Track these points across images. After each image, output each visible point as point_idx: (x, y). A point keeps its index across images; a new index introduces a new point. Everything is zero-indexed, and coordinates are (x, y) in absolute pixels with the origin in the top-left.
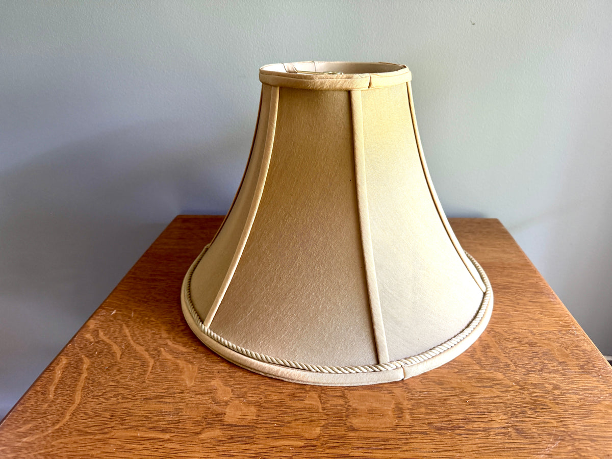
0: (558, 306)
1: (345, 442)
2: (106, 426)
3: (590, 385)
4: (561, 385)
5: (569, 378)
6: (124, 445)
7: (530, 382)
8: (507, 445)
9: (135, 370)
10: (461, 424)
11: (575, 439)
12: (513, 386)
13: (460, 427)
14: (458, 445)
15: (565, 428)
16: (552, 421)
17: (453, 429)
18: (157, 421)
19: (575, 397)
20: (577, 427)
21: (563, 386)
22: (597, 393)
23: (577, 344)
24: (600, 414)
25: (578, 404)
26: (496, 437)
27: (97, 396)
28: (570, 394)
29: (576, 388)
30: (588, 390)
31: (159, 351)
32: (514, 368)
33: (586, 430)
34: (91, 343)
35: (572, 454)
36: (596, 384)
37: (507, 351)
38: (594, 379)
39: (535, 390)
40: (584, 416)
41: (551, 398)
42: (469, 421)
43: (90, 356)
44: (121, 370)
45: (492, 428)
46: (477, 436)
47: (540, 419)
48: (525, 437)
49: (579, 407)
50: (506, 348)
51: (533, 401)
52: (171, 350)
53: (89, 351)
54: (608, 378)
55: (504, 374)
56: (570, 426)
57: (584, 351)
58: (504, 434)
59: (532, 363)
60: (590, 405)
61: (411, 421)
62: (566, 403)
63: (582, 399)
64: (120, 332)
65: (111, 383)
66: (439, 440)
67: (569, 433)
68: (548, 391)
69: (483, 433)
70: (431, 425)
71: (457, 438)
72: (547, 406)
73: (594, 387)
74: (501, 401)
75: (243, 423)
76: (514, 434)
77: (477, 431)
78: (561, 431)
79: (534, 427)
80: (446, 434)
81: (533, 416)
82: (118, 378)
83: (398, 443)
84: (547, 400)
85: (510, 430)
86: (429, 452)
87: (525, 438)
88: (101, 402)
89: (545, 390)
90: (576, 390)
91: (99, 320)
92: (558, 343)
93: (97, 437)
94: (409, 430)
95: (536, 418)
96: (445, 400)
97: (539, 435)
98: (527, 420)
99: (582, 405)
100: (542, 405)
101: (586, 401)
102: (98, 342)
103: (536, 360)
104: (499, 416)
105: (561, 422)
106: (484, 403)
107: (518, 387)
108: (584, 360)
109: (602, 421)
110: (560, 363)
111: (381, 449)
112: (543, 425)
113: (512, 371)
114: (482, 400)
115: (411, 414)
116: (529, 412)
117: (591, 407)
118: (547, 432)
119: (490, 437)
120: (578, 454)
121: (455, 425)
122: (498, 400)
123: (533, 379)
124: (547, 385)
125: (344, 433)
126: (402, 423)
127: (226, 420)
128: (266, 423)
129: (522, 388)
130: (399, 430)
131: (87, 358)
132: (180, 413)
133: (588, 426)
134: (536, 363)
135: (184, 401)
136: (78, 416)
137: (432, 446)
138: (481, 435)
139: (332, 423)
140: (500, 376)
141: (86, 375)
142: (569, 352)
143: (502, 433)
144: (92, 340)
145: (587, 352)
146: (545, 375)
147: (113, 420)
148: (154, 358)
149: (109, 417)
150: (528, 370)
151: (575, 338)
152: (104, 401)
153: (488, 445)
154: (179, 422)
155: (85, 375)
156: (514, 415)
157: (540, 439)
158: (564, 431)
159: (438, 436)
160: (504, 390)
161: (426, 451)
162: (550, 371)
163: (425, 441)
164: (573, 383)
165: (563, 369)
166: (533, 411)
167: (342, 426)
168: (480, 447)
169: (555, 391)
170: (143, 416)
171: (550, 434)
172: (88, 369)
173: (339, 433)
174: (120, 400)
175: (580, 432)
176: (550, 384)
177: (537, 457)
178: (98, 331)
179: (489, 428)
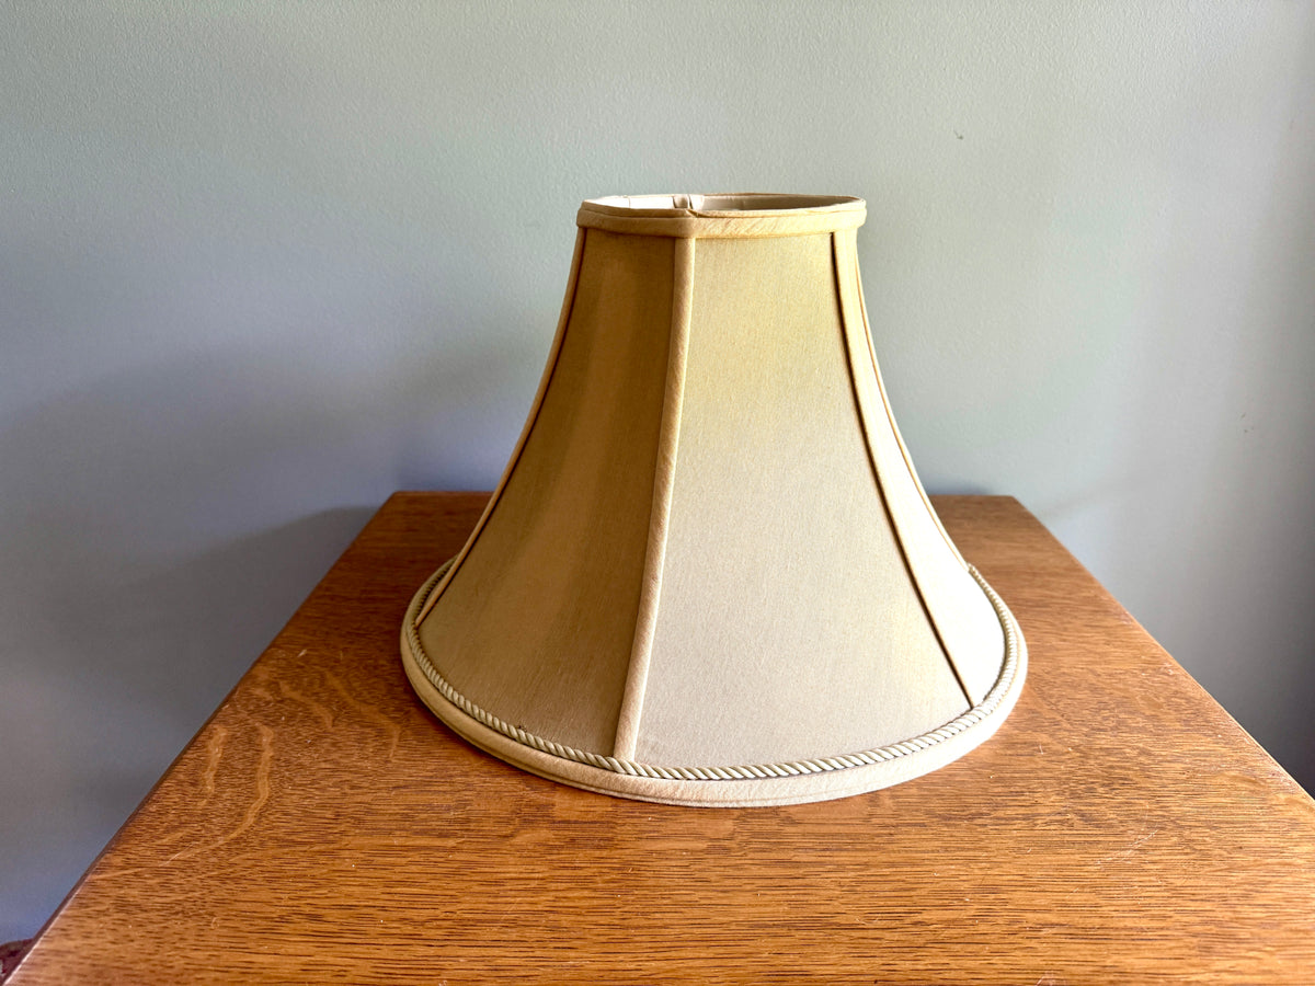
0: (1137, 632)
1: (781, 841)
2: (330, 831)
3: (1202, 748)
4: (1152, 749)
5: (1165, 740)
6: (371, 858)
7: (1098, 747)
8: (1067, 838)
9: (366, 743)
10: (984, 810)
11: (1182, 827)
12: (1068, 752)
13: (982, 814)
14: (982, 840)
15: (1165, 811)
16: (1141, 801)
17: (970, 818)
18: (425, 820)
19: (1179, 766)
20: (1185, 809)
21: (1156, 751)
22: (1215, 759)
23: (1174, 688)
24: (1222, 790)
25: (1183, 777)
26: (1047, 828)
27: (301, 785)
28: (1169, 762)
29: (1179, 753)
30: (1199, 755)
31: (408, 713)
32: (1069, 726)
33: (1200, 814)
34: (268, 702)
35: (1180, 848)
36: (1211, 746)
37: (1053, 701)
38: (1209, 739)
39: (1107, 758)
40: (1195, 793)
41: (1137, 768)
42: (997, 806)
43: (272, 723)
44: (340, 745)
45: (1039, 815)
46: (1015, 827)
47: (1120, 799)
48: (1098, 826)
49: (1185, 781)
50: (1051, 696)
51: (1105, 774)
53: (266, 716)
54: (1232, 738)
55: (1051, 735)
56: (1173, 808)
57: (1188, 700)
58: (1061, 822)
59: (1099, 718)
60: (1205, 778)
61: (894, 808)
62: (1163, 775)
63: (1189, 768)
64: (322, 685)
65: (323, 765)
66: (947, 834)
67: (1173, 818)
68: (1131, 758)
69: (1024, 822)
70: (930, 813)
71: (979, 830)
72: (1131, 780)
73: (1210, 751)
74: (1050, 775)
75: (590, 817)
76: (1078, 823)
77: (1013, 819)
78: (1158, 816)
79: (1111, 812)
80: (959, 825)
81: (1107, 796)
82: (334, 756)
83: (875, 841)
84: (1129, 772)
85: (1069, 816)
86: (933, 851)
88: (311, 795)
89: (1125, 758)
90: (1179, 757)
91: (274, 666)
92: (1141, 687)
93: (316, 848)
94: (893, 821)
95: (1113, 799)
96: (950, 775)
97: (1121, 822)
98: (1098, 801)
99: (1191, 777)
100: (1122, 779)
101: (1197, 772)
102: (280, 702)
103: (1106, 713)
104: (1049, 797)
105: (1158, 802)
106: (1022, 778)
107: (1078, 754)
108: (1190, 712)
109: (1228, 800)
110: (1147, 717)
111: (846, 850)
112: (1126, 808)
113: (1065, 730)
114: (1017, 775)
115: (893, 797)
116: (1101, 790)
117: (1207, 780)
118: (1135, 817)
119: (1037, 828)
120: (1191, 847)
121: (973, 811)
122: (1045, 774)
123: (1103, 742)
124: (1128, 750)
125: (777, 827)
126: (879, 811)
127: (557, 814)
128: (632, 817)
129: (1086, 756)
130: (874, 820)
131: (266, 728)
132: (468, 808)
133: (1203, 808)
134: (1106, 719)
135: (471, 788)
136: (271, 817)
137: (936, 843)
138: (1021, 825)
140: (1043, 738)
141: (271, 754)
142: (1162, 700)
143: (1057, 821)
144: (269, 698)
145: (1192, 700)
146: (1124, 735)
147: (339, 821)
148: (399, 723)
149: (333, 817)
150: (1093, 729)
151: (1171, 680)
152: (317, 793)
153: (1035, 839)
154: (468, 821)
155: (268, 754)
156: (1074, 795)
157: (1122, 829)
158: (1164, 816)
159: (945, 829)
160: (1053, 758)
161: (928, 852)
162: (1132, 730)
163: (923, 837)
164: (1172, 746)
165: (1154, 726)
166: (1107, 789)
168: (1021, 842)
169: (1142, 759)
170: (397, 813)
171: (1139, 821)
172: (272, 744)
173: (767, 828)
174: (347, 791)
175: (1190, 816)
176: (1133, 749)
177: (1120, 854)
178: (277, 683)
179: (1034, 815)
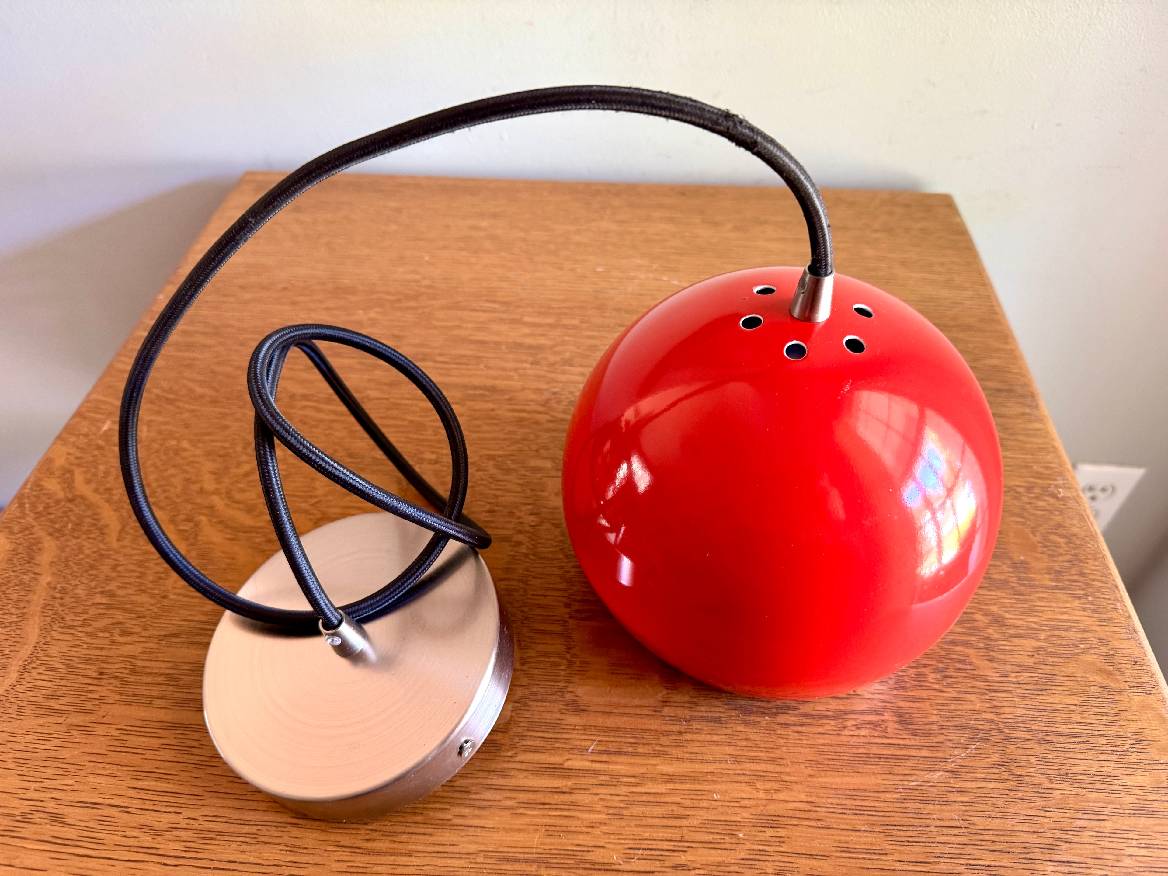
1: (558, 736)
2: (90, 695)
3: (1065, 617)
4: (1007, 615)
5: (1025, 602)
6: (125, 737)
8: (875, 750)
11: (1008, 739)
14: (779, 747)
15: (996, 714)
16: (972, 697)
17: (774, 714)
19: (1029, 644)
20: (1019, 711)
21: (1011, 618)
22: (1075, 635)
23: (1058, 519)
24: (1069, 683)
25: (1030, 661)
26: (856, 733)
27: (71, 627)
28: (1020, 636)
29: (1035, 623)
30: (1058, 628)
31: (197, 524)
33: (1034, 719)
34: (58, 502)
35: (997, 771)
36: (1078, 615)
38: (1077, 603)
40: (1039, 687)
41: (981, 645)
43: (57, 533)
44: (120, 569)
45: (853, 712)
46: (821, 730)
47: (950, 693)
49: (1032, 668)
51: (943, 653)
52: (220, 522)
53: (53, 522)
54: (1104, 603)
56: (1007, 710)
58: (874, 725)
62: (1008, 658)
63: (1041, 648)
65: (99, 599)
66: (743, 736)
67: (1001, 725)
68: (978, 629)
69: (832, 722)
71: (779, 732)
72: (970, 663)
73: (1074, 621)
76: (892, 727)
77: (821, 717)
78: (986, 720)
79: (935, 712)
80: (759, 722)
81: (937, 686)
82: (112, 586)
83: (661, 742)
84: (971, 651)
85: (886, 716)
86: (720, 762)
87: (912, 734)
88: (78, 643)
89: (973, 629)
90: (1035, 629)
91: (74, 445)
92: (1018, 515)
93: (70, 721)
94: (686, 713)
95: (942, 691)
97: (942, 728)
98: (924, 694)
99: (1040, 663)
100: (960, 661)
101: (1048, 654)
102: (70, 501)
108: (1066, 558)
110: (1015, 565)
111: (626, 754)
112: (953, 707)
116: (932, 677)
117: (1056, 668)
118: (959, 721)
120: (1010, 771)
124: (978, 617)
125: (558, 716)
130: (667, 711)
131: (49, 538)
133: (1040, 710)
136: (35, 673)
137: (728, 752)
138: (827, 727)
139: (536, 694)
141: (49, 579)
142: (1039, 538)
143: (870, 723)
144: (58, 495)
145: (1074, 539)
147: (103, 682)
148: (187, 539)
149: (95, 675)
151: (1058, 504)
152: (85, 639)
153: (838, 749)
155: (46, 579)
156: (900, 684)
157: (941, 738)
158: (992, 721)
159: (741, 728)
161: (714, 761)
163: (715, 738)
165: (1020, 579)
166: (938, 676)
167: (555, 701)
168: (821, 753)
169: (991, 631)
170: (162, 674)
171: (963, 727)
172: (52, 563)
173: (548, 716)
174: (117, 637)
175: (1023, 722)
176: (986, 614)
177: (927, 776)
178: (70, 471)
179: (846, 713)
